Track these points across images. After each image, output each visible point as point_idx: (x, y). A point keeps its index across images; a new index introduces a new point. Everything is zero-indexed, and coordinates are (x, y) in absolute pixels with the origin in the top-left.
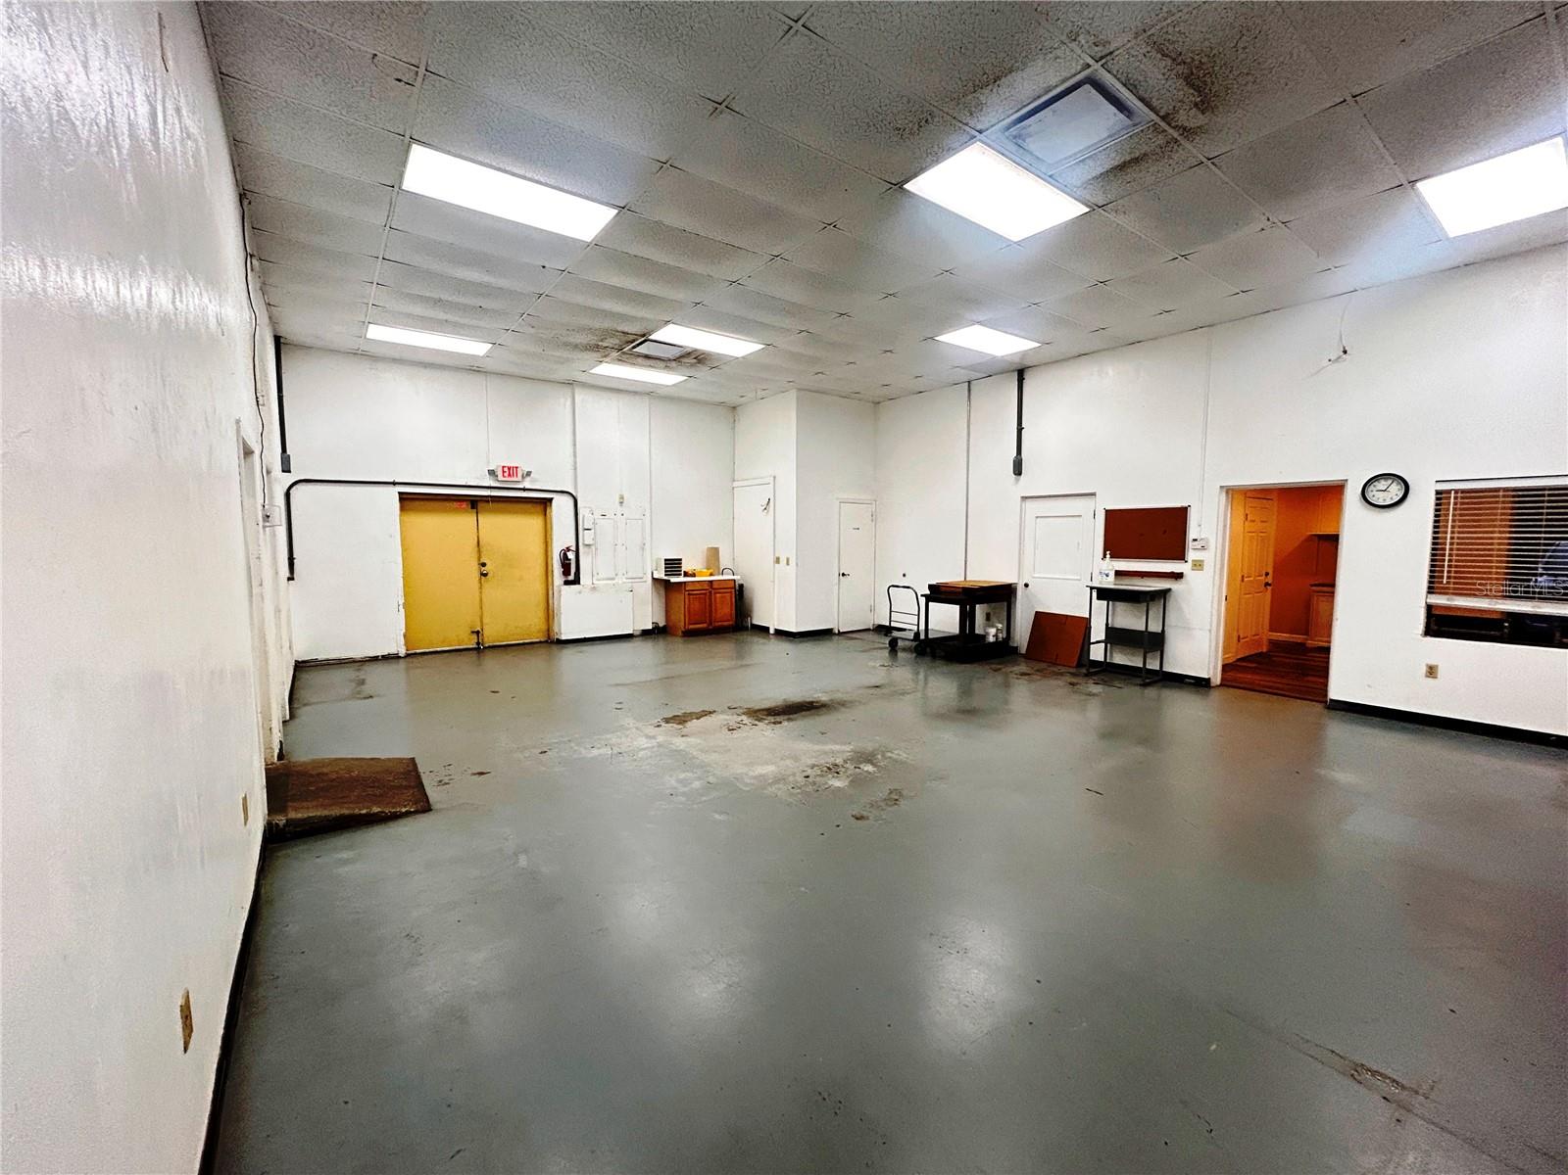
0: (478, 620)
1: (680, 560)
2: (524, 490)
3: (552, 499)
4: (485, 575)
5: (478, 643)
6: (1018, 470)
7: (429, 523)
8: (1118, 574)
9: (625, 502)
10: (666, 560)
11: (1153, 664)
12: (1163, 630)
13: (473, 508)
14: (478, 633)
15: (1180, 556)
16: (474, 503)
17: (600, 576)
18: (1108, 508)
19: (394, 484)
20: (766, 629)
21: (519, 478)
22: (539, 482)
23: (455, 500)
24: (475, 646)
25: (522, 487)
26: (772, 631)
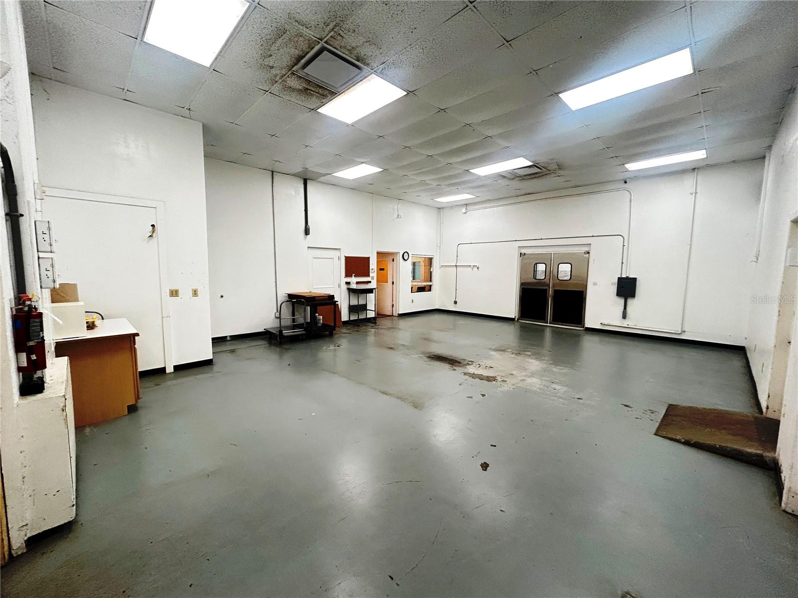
6: (307, 232)
8: (357, 283)
11: (362, 316)
12: (366, 303)
15: (368, 275)
18: (347, 255)
20: (162, 370)
26: (170, 369)
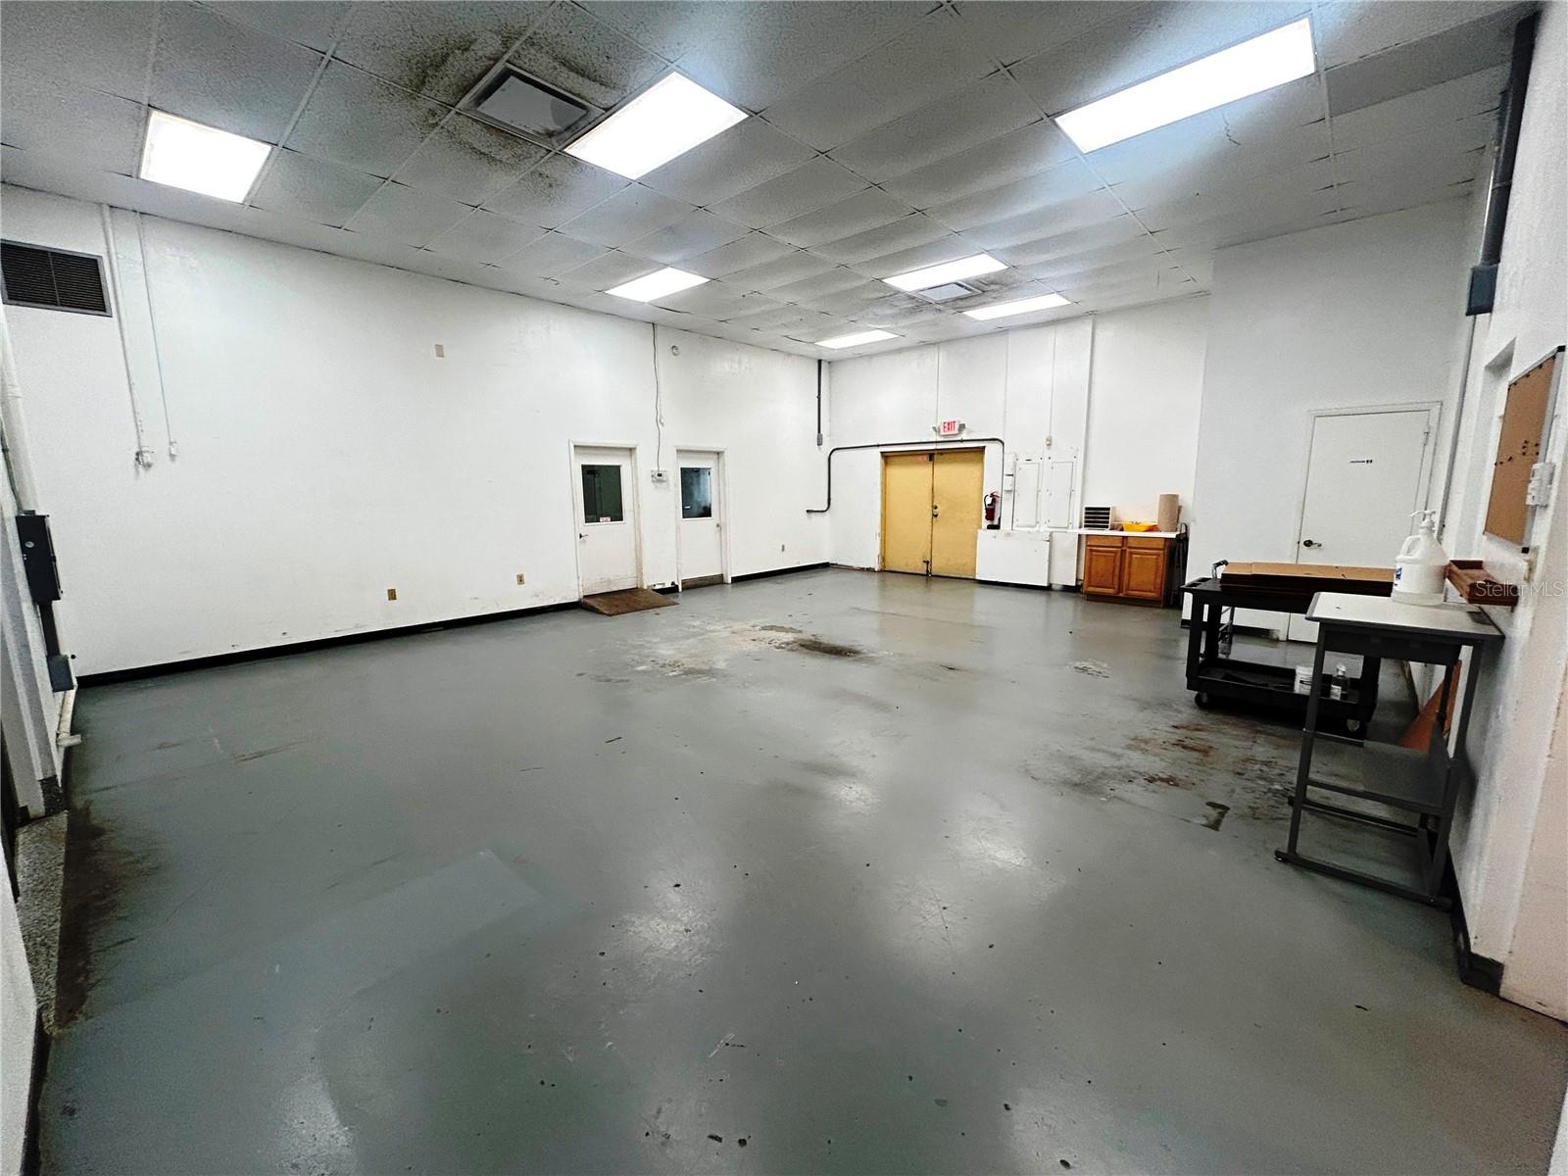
0: (929, 552)
1: (1108, 509)
2: (962, 441)
3: (984, 447)
4: (936, 516)
5: (927, 571)
7: (900, 473)
9: (1053, 442)
10: (1087, 509)
13: (930, 460)
14: (928, 562)
16: (931, 456)
17: (1021, 523)
19: (878, 446)
21: (956, 432)
22: (974, 433)
23: (921, 455)
24: (925, 573)
25: (959, 438)
